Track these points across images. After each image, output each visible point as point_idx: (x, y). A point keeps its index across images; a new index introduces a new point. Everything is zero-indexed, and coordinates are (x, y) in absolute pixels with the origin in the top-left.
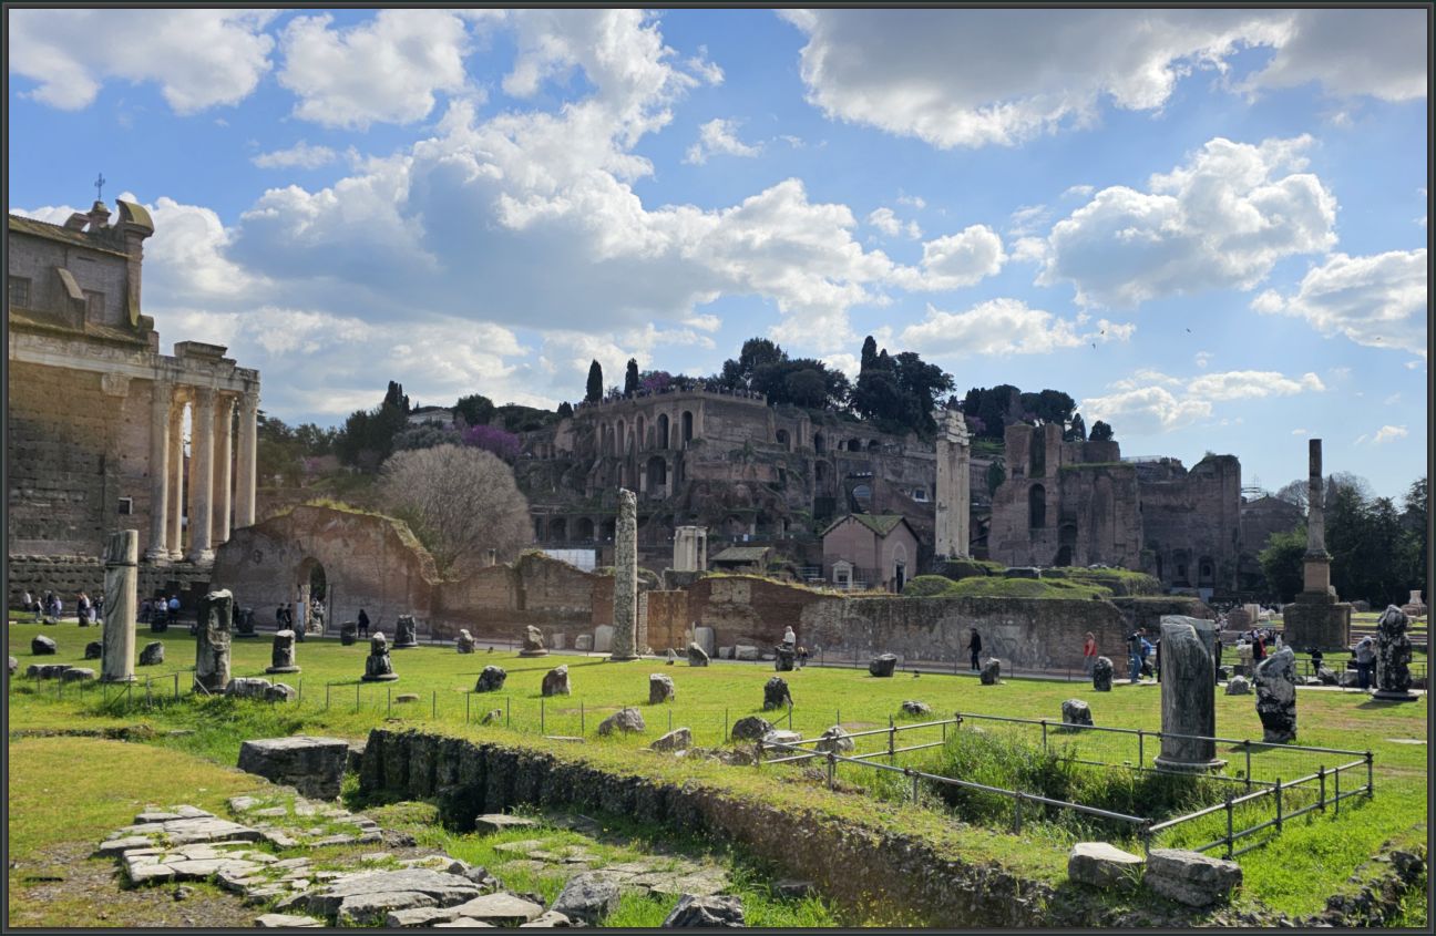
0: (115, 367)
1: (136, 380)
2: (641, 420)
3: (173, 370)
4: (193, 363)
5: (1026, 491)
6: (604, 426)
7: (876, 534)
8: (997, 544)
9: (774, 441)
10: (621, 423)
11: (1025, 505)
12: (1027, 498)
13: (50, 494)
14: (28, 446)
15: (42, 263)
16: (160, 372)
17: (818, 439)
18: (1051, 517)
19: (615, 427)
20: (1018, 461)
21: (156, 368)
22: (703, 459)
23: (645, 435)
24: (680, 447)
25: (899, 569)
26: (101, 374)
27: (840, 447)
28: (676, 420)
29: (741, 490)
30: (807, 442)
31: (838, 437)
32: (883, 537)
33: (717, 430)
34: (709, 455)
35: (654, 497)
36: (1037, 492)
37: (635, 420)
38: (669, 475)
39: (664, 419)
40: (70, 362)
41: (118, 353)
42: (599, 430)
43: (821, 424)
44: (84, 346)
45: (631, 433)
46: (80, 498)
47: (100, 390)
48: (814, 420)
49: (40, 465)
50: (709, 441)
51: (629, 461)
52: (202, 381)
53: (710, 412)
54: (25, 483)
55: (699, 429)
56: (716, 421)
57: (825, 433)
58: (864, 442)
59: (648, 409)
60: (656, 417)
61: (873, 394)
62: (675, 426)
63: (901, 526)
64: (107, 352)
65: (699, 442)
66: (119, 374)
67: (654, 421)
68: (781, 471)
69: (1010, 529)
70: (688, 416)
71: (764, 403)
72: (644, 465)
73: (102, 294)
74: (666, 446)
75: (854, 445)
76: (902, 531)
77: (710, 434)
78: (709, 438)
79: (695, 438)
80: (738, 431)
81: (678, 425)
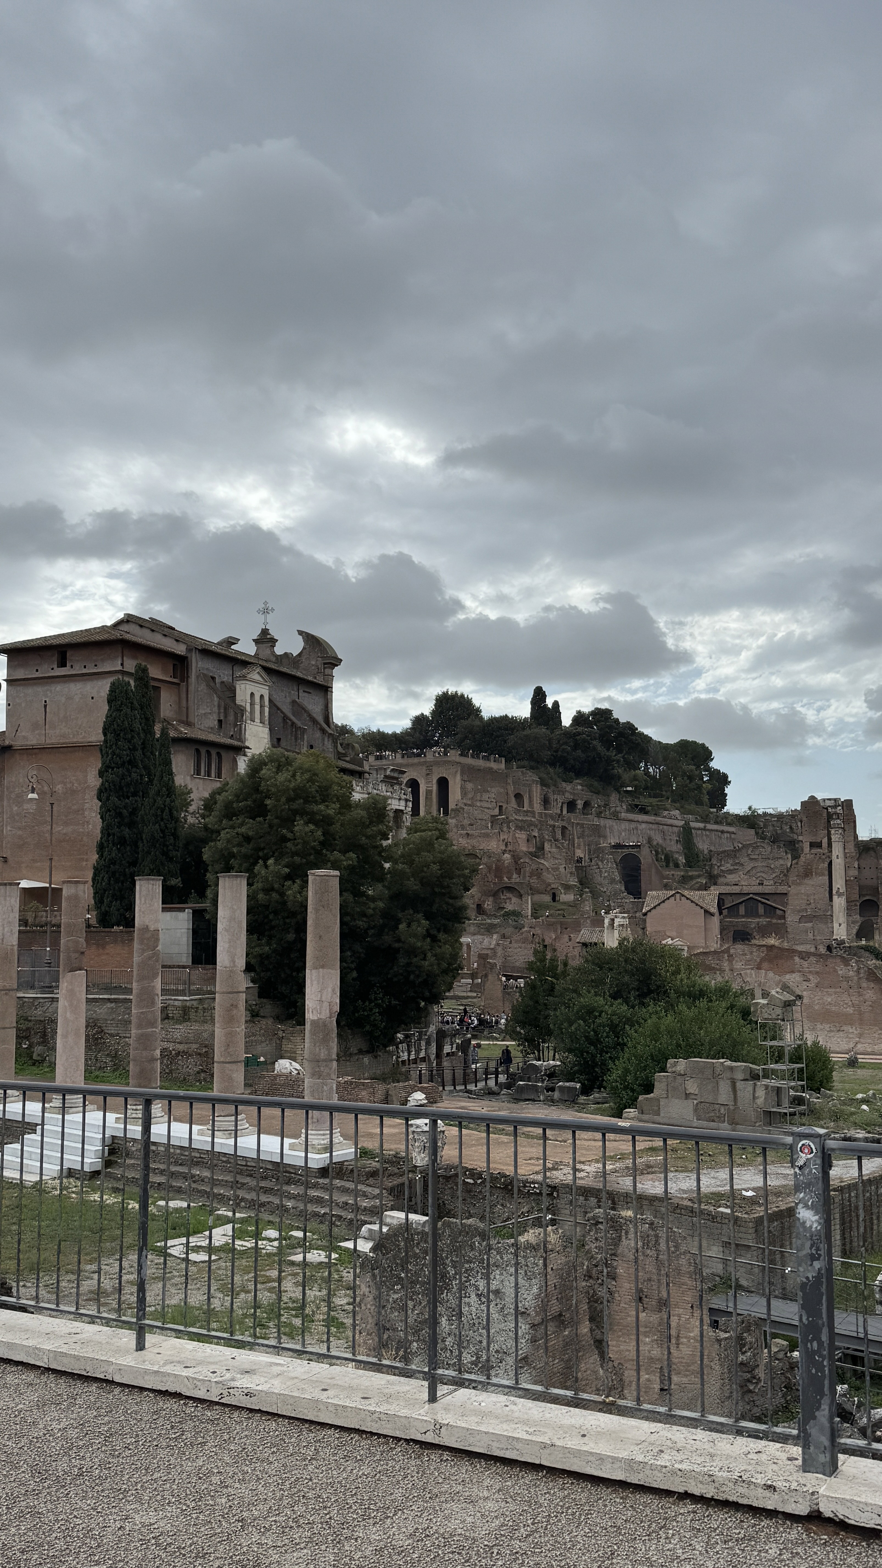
5: (826, 865)
9: (514, 805)
11: (825, 879)
12: (825, 873)
17: (546, 802)
18: (852, 893)
20: (816, 835)
22: (463, 827)
24: (435, 815)
28: (429, 785)
30: (538, 807)
31: (560, 799)
33: (470, 796)
34: (466, 822)
39: (415, 784)
43: (549, 787)
48: (543, 783)
50: (465, 808)
53: (466, 778)
55: (455, 796)
56: (469, 786)
57: (552, 797)
58: (580, 804)
61: (579, 752)
62: (429, 793)
65: (457, 810)
69: (808, 904)
70: (443, 783)
71: (503, 766)
75: (571, 805)
77: (465, 801)
78: (466, 805)
79: (452, 806)
80: (485, 796)
81: (431, 791)
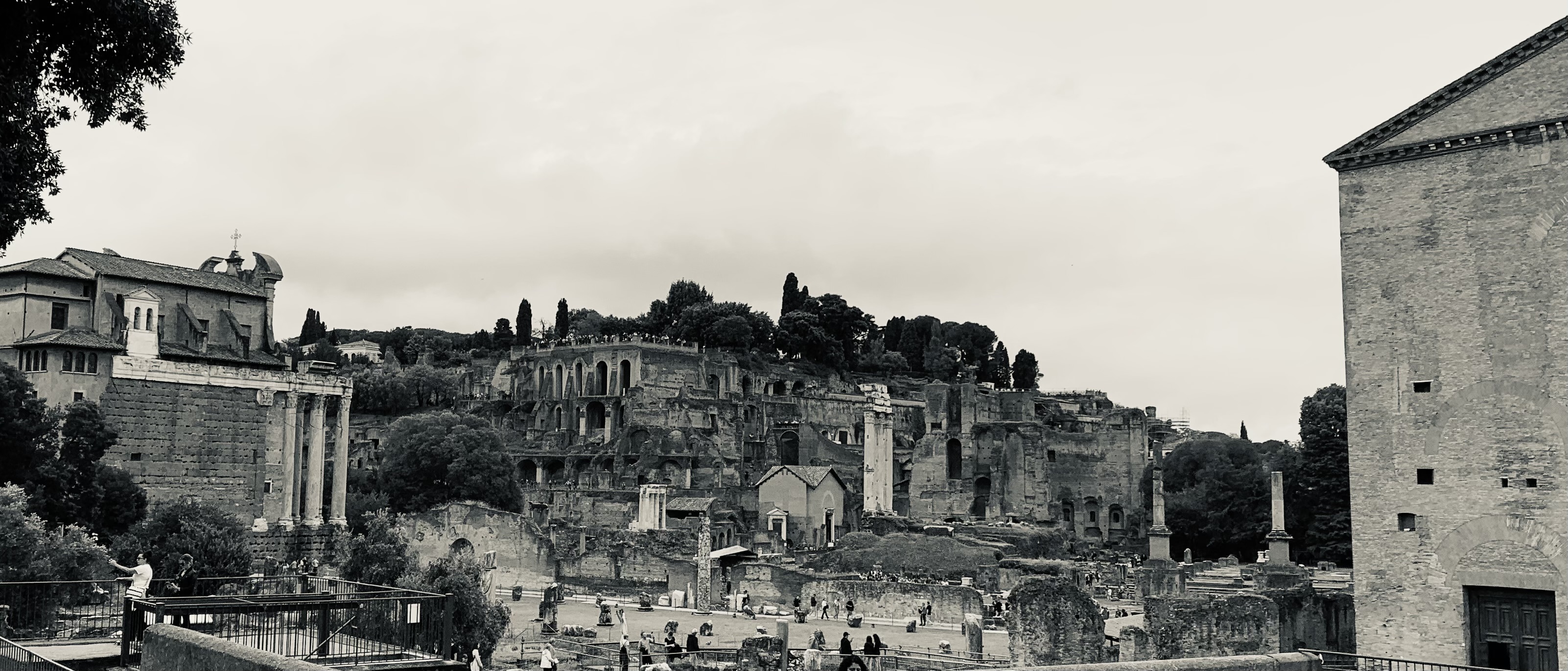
0: (266, 384)
1: (278, 392)
2: (579, 366)
3: (300, 383)
4: (312, 377)
5: (944, 445)
6: (542, 369)
7: (808, 486)
8: (918, 494)
9: (704, 386)
10: (559, 368)
11: (944, 458)
12: (945, 452)
13: (224, 480)
14: (213, 445)
15: (215, 308)
16: (292, 386)
17: (745, 383)
18: (967, 471)
19: (554, 372)
20: (936, 417)
21: (290, 383)
22: (641, 406)
23: (584, 381)
24: (618, 394)
25: (828, 516)
26: (257, 390)
27: (766, 390)
28: (613, 368)
29: (676, 434)
30: (735, 387)
31: (765, 380)
32: (814, 488)
33: (653, 377)
34: (647, 401)
35: (591, 440)
36: (954, 447)
37: (574, 366)
38: (608, 422)
39: (602, 367)
40: (240, 383)
41: (268, 374)
42: (537, 373)
43: (749, 368)
44: (248, 370)
45: (570, 379)
46: (242, 482)
47: (255, 401)
48: (742, 365)
49: (220, 459)
50: (646, 388)
51: (568, 404)
52: (317, 390)
53: (647, 360)
54: (211, 473)
55: (636, 377)
56: (652, 368)
57: (752, 377)
58: (789, 384)
59: (587, 356)
60: (596, 365)
61: (797, 336)
62: (614, 374)
63: (830, 476)
64: (261, 374)
65: (638, 389)
66: (267, 388)
67: (593, 368)
68: (713, 416)
69: (929, 481)
70: (626, 365)
71: (696, 350)
72: (583, 410)
73: (250, 327)
74: (604, 392)
75: (779, 388)
76: (831, 482)
77: (646, 382)
78: (646, 385)
79: (632, 385)
80: (671, 377)
81: (616, 373)
